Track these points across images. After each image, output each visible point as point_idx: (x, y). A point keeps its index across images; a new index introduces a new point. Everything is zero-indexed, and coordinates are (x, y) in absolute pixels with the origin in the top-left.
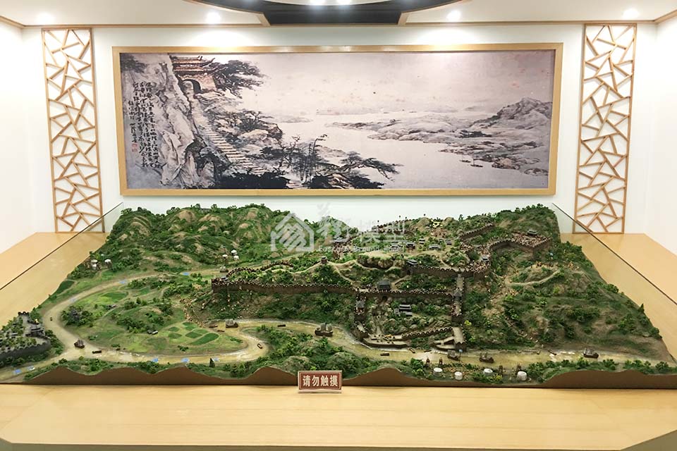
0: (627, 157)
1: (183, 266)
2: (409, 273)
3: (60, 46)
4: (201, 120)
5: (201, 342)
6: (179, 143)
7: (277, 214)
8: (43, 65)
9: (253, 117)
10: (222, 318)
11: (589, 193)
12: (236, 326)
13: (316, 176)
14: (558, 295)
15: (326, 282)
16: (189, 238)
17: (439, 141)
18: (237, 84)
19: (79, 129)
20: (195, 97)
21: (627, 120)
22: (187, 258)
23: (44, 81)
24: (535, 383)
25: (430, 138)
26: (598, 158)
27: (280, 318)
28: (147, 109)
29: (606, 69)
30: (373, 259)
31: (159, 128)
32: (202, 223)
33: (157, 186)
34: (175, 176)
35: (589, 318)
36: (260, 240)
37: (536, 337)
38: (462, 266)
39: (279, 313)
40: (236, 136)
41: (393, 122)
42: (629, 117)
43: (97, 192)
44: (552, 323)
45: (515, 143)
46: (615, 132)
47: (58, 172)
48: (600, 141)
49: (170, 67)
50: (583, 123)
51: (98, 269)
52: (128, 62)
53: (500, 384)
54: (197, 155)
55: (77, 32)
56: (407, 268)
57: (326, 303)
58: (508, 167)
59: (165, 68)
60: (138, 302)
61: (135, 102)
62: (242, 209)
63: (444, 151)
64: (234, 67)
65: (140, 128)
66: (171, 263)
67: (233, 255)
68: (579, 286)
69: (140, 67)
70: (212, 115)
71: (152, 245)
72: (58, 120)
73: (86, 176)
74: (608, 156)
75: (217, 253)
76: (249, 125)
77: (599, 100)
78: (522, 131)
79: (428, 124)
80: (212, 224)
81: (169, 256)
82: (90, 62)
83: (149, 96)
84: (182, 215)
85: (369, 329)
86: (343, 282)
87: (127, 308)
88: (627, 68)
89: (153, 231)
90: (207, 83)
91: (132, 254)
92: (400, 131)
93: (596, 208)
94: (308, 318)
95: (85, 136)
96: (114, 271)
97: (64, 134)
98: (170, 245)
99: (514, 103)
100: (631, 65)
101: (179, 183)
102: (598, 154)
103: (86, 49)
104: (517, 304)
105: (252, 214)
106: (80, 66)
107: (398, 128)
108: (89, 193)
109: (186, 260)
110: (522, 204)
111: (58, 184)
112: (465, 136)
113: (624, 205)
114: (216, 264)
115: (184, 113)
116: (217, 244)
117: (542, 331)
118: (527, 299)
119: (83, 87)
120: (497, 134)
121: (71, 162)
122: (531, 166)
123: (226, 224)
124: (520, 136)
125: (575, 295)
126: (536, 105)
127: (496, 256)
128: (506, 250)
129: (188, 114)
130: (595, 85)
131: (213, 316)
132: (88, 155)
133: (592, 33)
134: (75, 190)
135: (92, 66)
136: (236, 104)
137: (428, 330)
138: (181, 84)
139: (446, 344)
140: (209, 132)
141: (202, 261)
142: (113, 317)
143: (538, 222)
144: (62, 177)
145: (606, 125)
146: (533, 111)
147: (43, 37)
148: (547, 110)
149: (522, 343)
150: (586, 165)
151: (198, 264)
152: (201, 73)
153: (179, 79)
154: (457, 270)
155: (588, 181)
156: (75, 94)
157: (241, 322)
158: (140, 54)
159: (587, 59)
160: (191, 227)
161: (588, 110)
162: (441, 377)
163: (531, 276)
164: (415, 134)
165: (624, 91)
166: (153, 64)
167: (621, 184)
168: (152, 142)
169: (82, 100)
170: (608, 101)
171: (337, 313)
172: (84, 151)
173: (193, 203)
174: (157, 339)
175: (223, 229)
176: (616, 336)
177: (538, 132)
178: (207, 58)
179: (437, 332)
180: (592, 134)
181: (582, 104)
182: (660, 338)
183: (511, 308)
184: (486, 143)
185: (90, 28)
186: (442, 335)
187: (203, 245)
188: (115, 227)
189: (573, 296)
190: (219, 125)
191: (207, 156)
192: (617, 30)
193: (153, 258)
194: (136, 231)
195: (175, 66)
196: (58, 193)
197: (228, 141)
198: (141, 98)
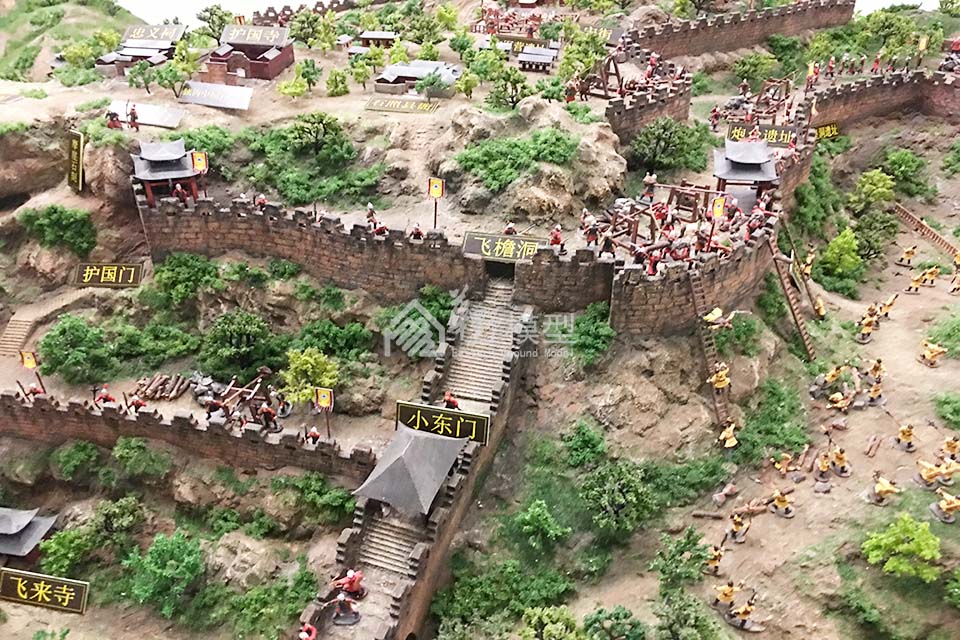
127: (839, 162)
128: (905, 131)
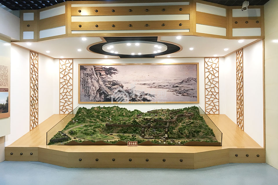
0: (218, 93)
1: (97, 122)
2: (155, 122)
3: (64, 64)
4: (101, 83)
5: (104, 137)
6: (95, 89)
7: (122, 109)
8: (59, 68)
9: (115, 82)
10: (109, 133)
11: (209, 103)
12: (112, 135)
13: (133, 98)
14: (192, 127)
15: (134, 124)
16: (98, 115)
17: (167, 88)
18: (111, 73)
19: (68, 85)
20: (100, 77)
21: (218, 83)
22: (98, 120)
23: (59, 73)
24: (182, 145)
25: (164, 88)
26: (211, 93)
27: (123, 133)
28: (87, 80)
29: (211, 69)
30: (146, 118)
31: (90, 85)
32: (101, 111)
33: (88, 101)
34: (93, 98)
35: (199, 132)
36: (117, 116)
37: (185, 136)
38: (169, 120)
39: (123, 132)
40: (111, 87)
41: (154, 83)
42: (218, 82)
43: (72, 103)
44: (189, 133)
45: (188, 89)
46: (215, 86)
47: (61, 97)
48: (211, 89)
49: (93, 69)
50: (206, 83)
51: (75, 122)
52: (82, 68)
53: (174, 145)
54: (100, 92)
55: (69, 60)
56: (155, 121)
57: (134, 129)
58: (186, 96)
59: (92, 69)
60: (87, 129)
61: (83, 78)
62: (112, 107)
63: (168, 91)
64: (111, 69)
65: (85, 85)
66: (94, 121)
67: (110, 119)
68: (197, 125)
69: (85, 69)
70: (104, 82)
71: (88, 117)
72: (62, 83)
73: (69, 98)
74: (213, 93)
75: (105, 119)
76: (114, 84)
77: (210, 77)
78: (189, 86)
79: (164, 84)
80: (104, 111)
81: (93, 119)
82: (72, 68)
83: (87, 77)
84: (95, 109)
85: (145, 135)
86: (139, 124)
87: (85, 131)
88: (217, 69)
89: (87, 113)
90: (103, 73)
91: (83, 119)
92: (156, 86)
93: (211, 107)
94: (130, 133)
95: (69, 87)
96: (79, 123)
97: (64, 87)
98: (93, 117)
99: (187, 78)
100: (218, 68)
101: (95, 100)
102: (210, 92)
103: (71, 64)
104: (182, 129)
105: (115, 109)
106: (69, 69)
107: (155, 85)
108: (69, 103)
109: (97, 120)
110: (190, 106)
111: (61, 101)
112: (174, 87)
113: (219, 106)
114: (105, 121)
115: (97, 81)
116: (106, 116)
117: (187, 135)
118: (184, 128)
119: (70, 75)
120: (182, 87)
121: (65, 95)
122: (192, 95)
123: (107, 111)
124: (189, 87)
125: (196, 127)
126: (193, 79)
128: (182, 117)
129: (98, 81)
130: (208, 73)
131: (106, 133)
132: (70, 93)
133: (207, 60)
134: (66, 102)
135: (72, 69)
136: (111, 78)
137: (159, 135)
138: (96, 73)
139: (163, 138)
140: (103, 86)
141: (102, 121)
142: (82, 132)
143: (194, 111)
144: (62, 99)
145: (212, 84)
146: (192, 81)
147: (60, 61)
148: (196, 80)
149: (182, 138)
150: (207, 95)
151: (101, 121)
152: (102, 70)
153: (96, 72)
154: (167, 121)
155: (208, 99)
156: (67, 76)
157: (113, 134)
158: (85, 66)
159: (206, 67)
160: (98, 112)
161: (207, 80)
162: (161, 144)
163: (186, 122)
164: (160, 87)
165: (216, 75)
166: (89, 68)
167: (218, 100)
168: (87, 89)
169: (69, 78)
170: (212, 78)
171: (137, 132)
172: (69, 92)
173: (98, 106)
174: (93, 137)
175: (107, 113)
176: (204, 136)
177: (194, 86)
178: (104, 67)
179: (161, 135)
180: (209, 87)
181: (205, 79)
182: (215, 136)
183: (180, 130)
184: (180, 89)
185: (72, 59)
186: (162, 136)
187: (102, 117)
188: (77, 112)
189: (195, 127)
190: (106, 84)
191: (102, 93)
192: (213, 59)
193: (89, 120)
194: (83, 113)
195: (95, 69)
196: (61, 103)
197: (108, 89)
198: (85, 77)
